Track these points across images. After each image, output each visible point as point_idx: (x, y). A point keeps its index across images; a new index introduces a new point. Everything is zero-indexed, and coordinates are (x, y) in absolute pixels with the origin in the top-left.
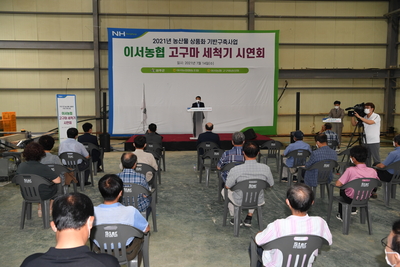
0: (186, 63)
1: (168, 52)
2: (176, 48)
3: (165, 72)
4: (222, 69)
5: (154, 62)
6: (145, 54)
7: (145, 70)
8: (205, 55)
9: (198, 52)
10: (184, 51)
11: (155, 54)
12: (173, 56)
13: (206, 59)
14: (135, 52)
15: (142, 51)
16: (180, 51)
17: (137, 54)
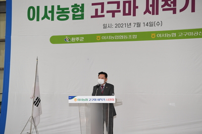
0: (118, 26)
1: (89, 11)
2: (102, 4)
3: (85, 41)
4: (177, 32)
5: (69, 27)
6: (56, 15)
7: (55, 40)
8: (147, 11)
9: (135, 7)
10: (114, 7)
11: (70, 15)
12: (96, 16)
13: (149, 17)
14: (42, 14)
15: (52, 12)
16: (108, 7)
17: (46, 16)
